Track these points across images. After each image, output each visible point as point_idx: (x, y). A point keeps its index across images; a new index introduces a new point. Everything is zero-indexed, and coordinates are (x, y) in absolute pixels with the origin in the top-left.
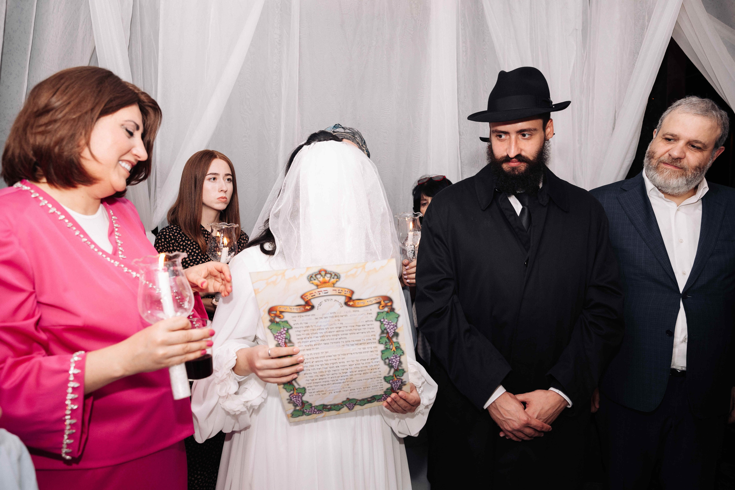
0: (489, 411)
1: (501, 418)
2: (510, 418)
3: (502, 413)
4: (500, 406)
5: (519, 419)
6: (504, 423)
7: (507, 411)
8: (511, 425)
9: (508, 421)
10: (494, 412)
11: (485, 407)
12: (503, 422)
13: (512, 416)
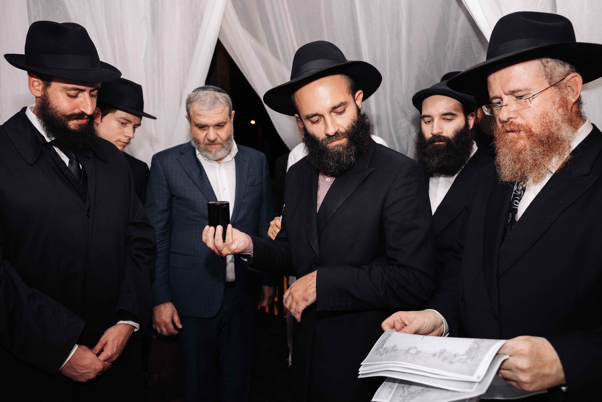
13: (87, 369)
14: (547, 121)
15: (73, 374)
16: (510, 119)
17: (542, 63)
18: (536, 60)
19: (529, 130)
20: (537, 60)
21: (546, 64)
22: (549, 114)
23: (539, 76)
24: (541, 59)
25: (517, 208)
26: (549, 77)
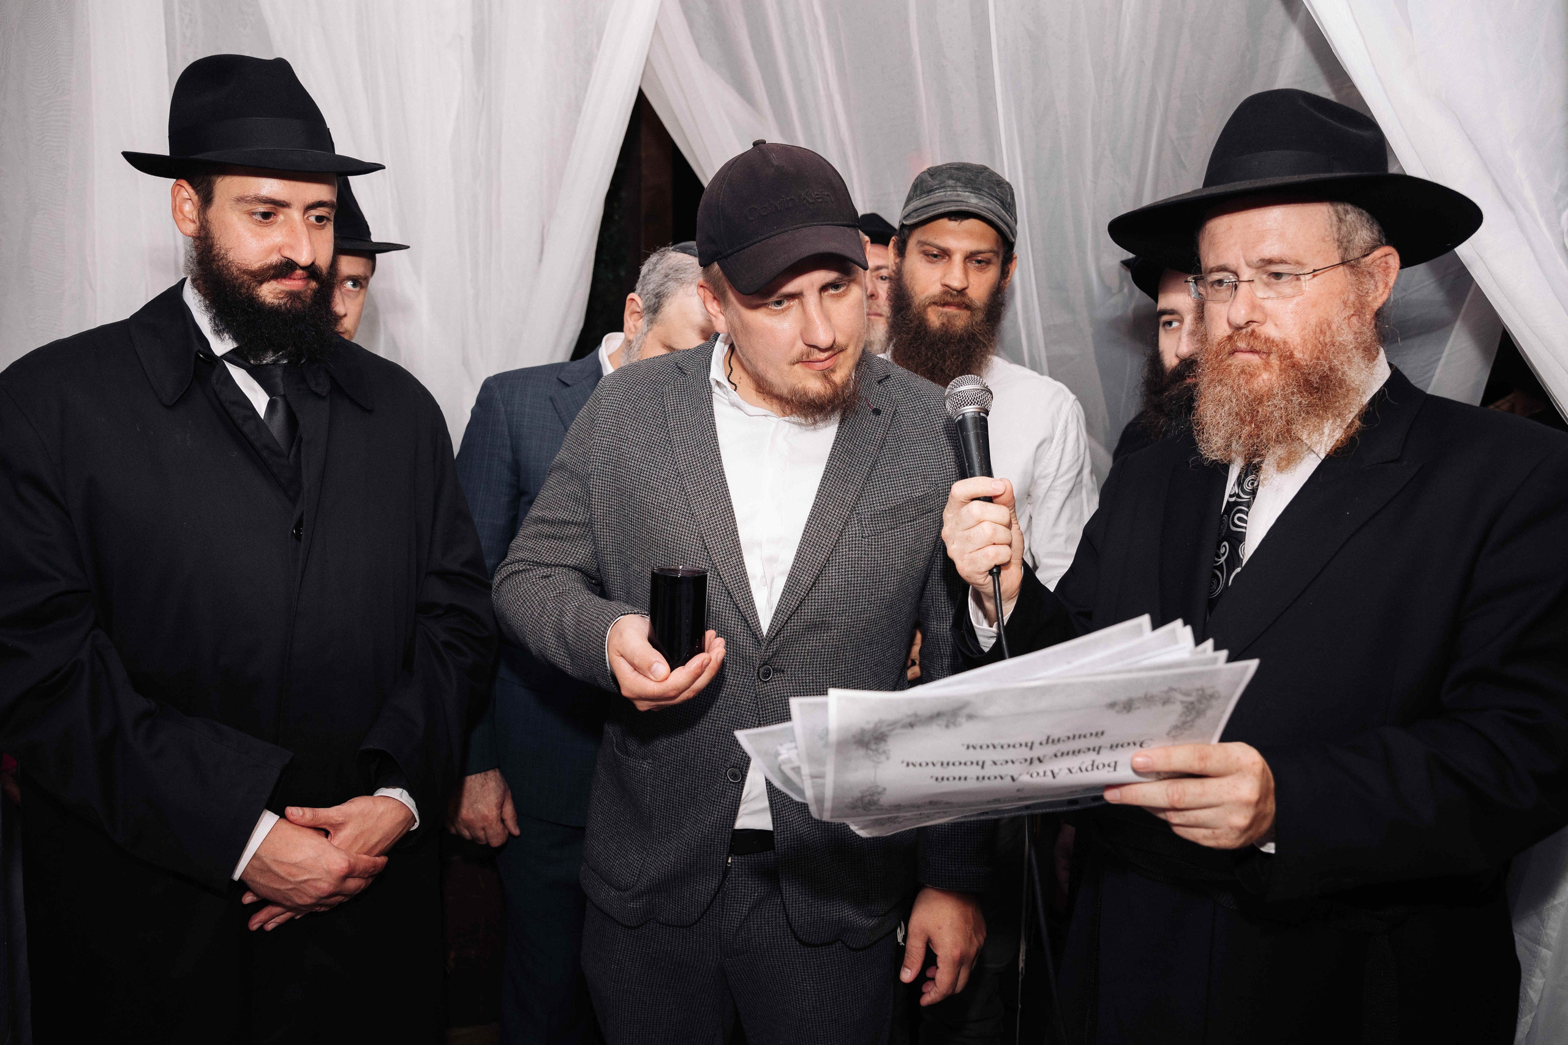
0: (250, 883)
1: (283, 887)
2: (306, 877)
3: (283, 874)
4: (275, 861)
5: (329, 872)
6: (291, 893)
7: (295, 865)
8: (313, 892)
9: (302, 885)
10: (262, 881)
11: (237, 876)
12: (289, 892)
13: (310, 872)
14: (1328, 340)
15: (277, 886)
16: (1251, 323)
17: (1337, 212)
18: (1325, 204)
19: (1288, 353)
20: (1328, 203)
21: (1343, 217)
22: (1334, 327)
23: (1327, 239)
24: (1335, 204)
25: (1244, 530)
26: (1344, 244)
